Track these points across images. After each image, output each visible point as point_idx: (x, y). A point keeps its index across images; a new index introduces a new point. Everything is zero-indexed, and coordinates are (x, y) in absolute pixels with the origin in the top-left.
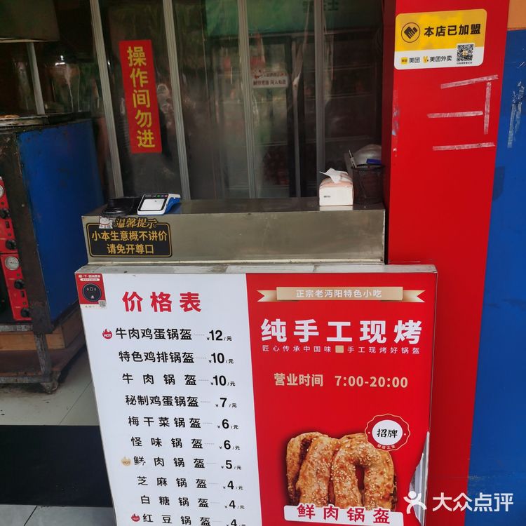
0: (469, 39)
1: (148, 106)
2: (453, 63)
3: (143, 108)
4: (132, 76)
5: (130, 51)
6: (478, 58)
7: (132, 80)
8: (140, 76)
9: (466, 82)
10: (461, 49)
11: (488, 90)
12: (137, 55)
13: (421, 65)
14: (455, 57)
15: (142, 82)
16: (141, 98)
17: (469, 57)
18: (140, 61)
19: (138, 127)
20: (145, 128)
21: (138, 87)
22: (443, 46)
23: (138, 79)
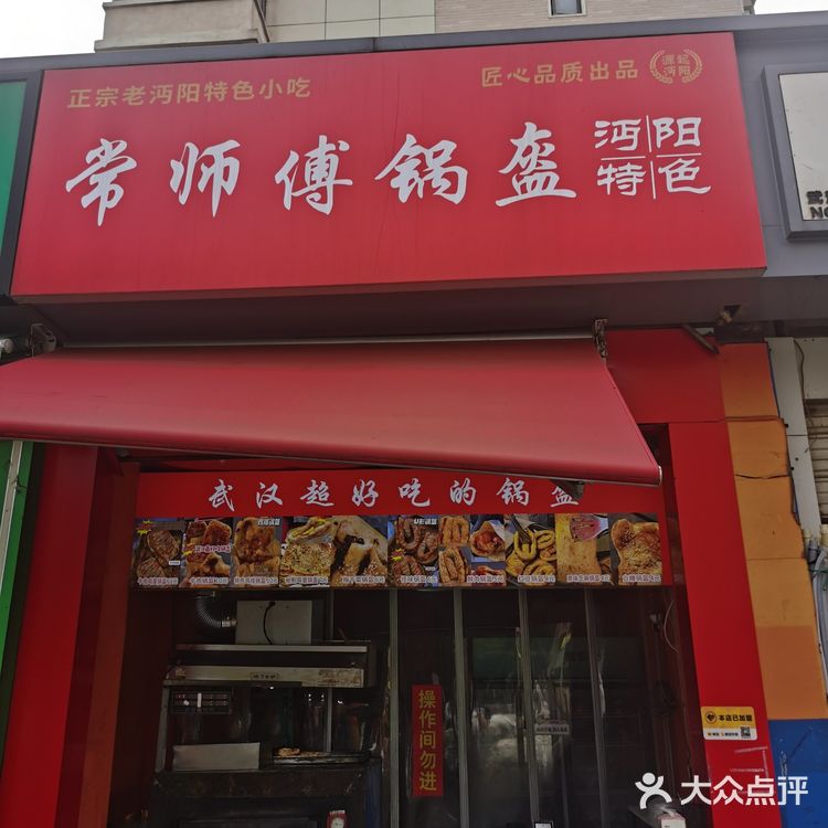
0: (746, 724)
1: (434, 747)
2: (739, 738)
3: (428, 750)
4: (422, 717)
5: (421, 694)
6: (754, 736)
7: (420, 721)
8: (428, 718)
9: (749, 750)
10: (743, 729)
11: (764, 755)
12: (427, 698)
13: (720, 738)
14: (740, 734)
15: (430, 723)
16: (427, 739)
17: (748, 735)
18: (430, 704)
19: (422, 769)
20: (428, 769)
21: (426, 728)
22: (731, 727)
23: (426, 721)
